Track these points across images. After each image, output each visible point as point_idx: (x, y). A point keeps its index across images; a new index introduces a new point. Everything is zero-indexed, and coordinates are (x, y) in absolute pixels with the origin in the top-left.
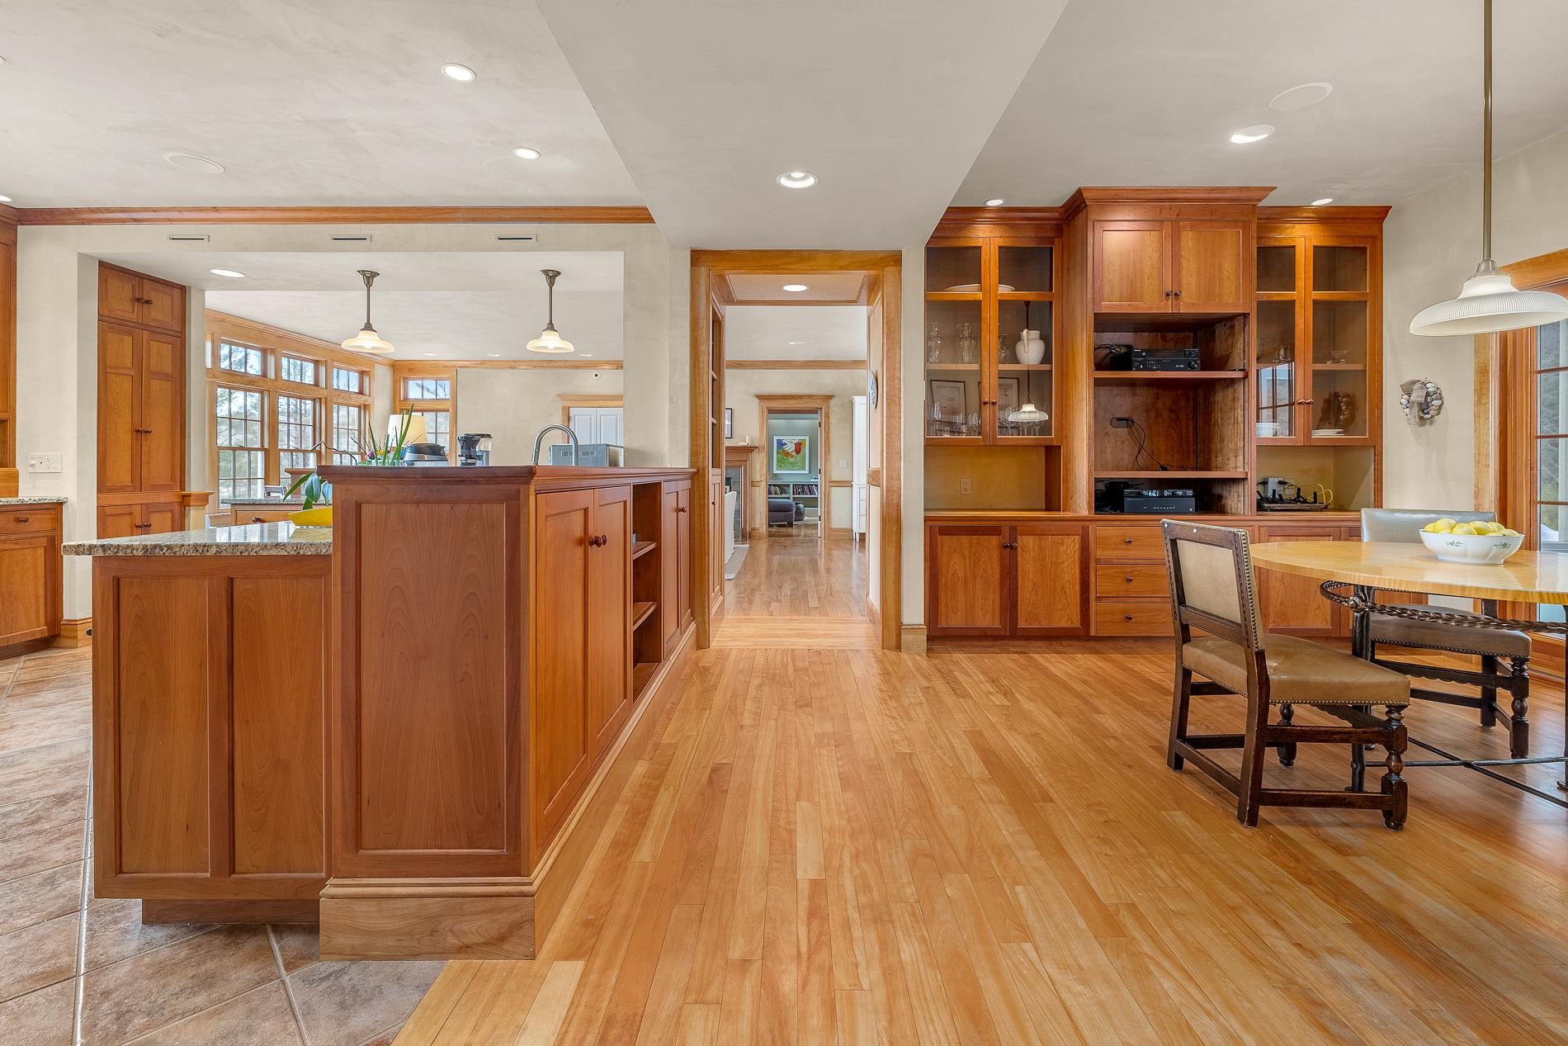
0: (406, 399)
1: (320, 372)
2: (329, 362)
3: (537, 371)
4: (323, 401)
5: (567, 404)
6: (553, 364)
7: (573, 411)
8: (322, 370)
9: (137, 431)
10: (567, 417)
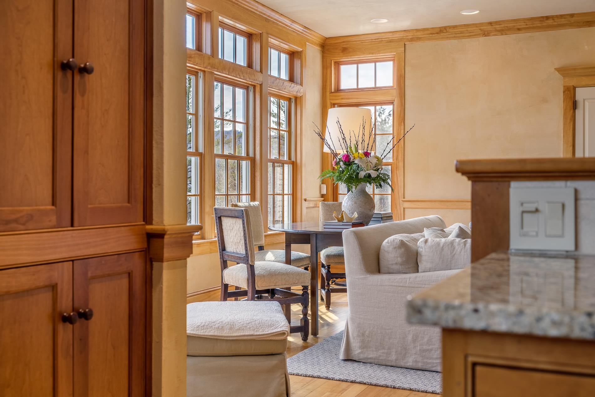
0: (338, 90)
1: (254, 50)
2: (264, 35)
3: (522, 35)
4: (258, 89)
5: (572, 82)
6: (550, 22)
7: (581, 94)
8: (256, 47)
9: (66, 67)
10: (571, 104)
